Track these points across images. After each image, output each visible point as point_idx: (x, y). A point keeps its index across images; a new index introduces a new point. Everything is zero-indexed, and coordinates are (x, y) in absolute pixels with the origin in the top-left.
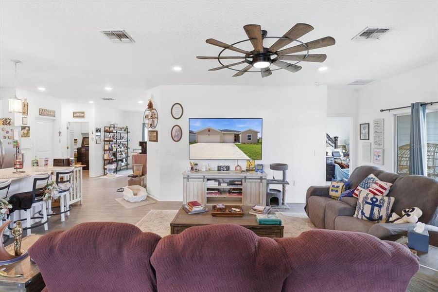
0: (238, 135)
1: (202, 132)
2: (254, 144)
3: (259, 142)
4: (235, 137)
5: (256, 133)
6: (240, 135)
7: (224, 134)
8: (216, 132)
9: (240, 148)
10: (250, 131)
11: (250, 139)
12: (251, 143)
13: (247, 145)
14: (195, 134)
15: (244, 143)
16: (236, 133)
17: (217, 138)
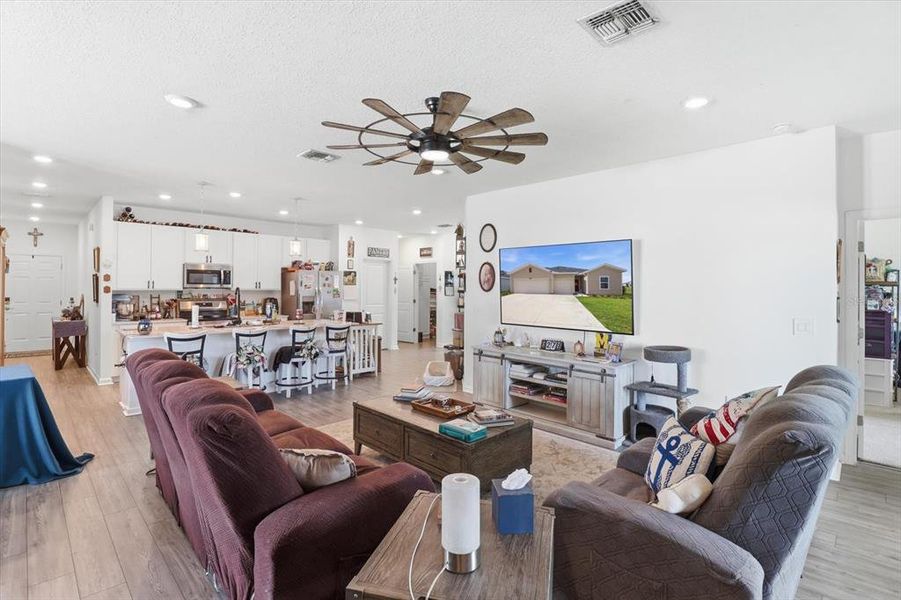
0: (582, 277)
1: (518, 274)
2: (616, 296)
3: (626, 293)
4: (576, 281)
5: (620, 272)
6: (586, 279)
7: (555, 275)
8: (541, 273)
9: (586, 305)
10: (605, 268)
11: (605, 286)
12: (609, 296)
13: (600, 299)
14: (509, 276)
15: (594, 296)
16: (576, 273)
17: (544, 284)
